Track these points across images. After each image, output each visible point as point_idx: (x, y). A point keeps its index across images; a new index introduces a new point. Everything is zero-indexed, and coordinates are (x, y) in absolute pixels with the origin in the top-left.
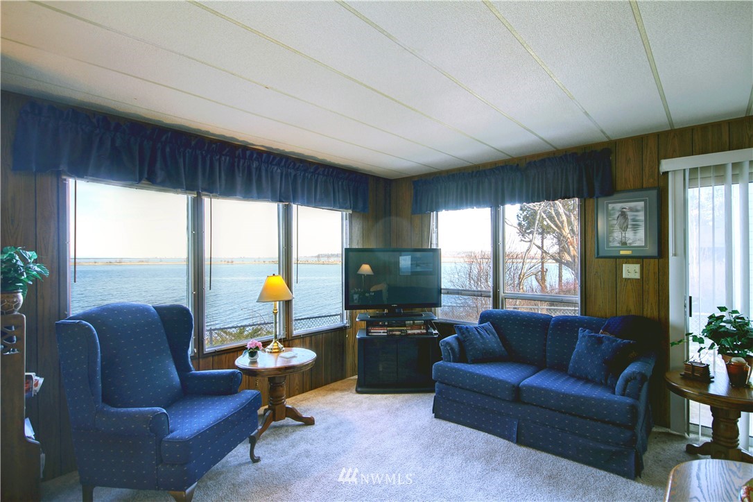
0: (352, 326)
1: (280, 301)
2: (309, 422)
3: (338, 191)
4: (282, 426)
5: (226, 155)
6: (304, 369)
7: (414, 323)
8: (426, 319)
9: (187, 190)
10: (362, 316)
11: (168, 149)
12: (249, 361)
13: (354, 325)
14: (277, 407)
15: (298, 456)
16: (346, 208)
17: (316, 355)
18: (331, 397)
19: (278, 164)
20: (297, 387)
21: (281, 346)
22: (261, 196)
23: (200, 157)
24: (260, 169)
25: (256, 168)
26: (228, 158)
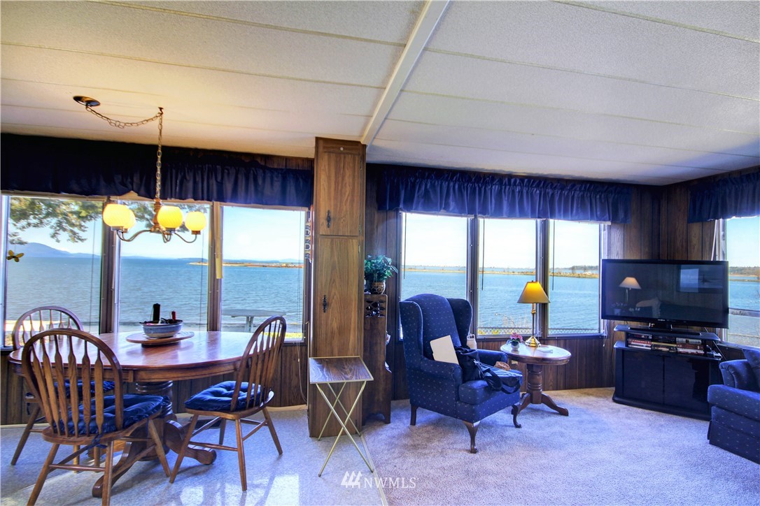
0: (609, 336)
1: (536, 303)
2: (564, 413)
3: (596, 205)
4: (537, 410)
5: (496, 184)
6: (559, 363)
7: (687, 341)
8: (704, 338)
9: (468, 214)
10: (621, 327)
11: (457, 187)
12: (512, 349)
13: (612, 336)
14: (534, 392)
15: (554, 434)
16: (605, 220)
17: (570, 354)
18: (585, 399)
19: (538, 186)
20: (551, 383)
21: (538, 342)
22: (522, 215)
23: (477, 188)
24: (522, 192)
25: (519, 192)
26: (497, 187)
